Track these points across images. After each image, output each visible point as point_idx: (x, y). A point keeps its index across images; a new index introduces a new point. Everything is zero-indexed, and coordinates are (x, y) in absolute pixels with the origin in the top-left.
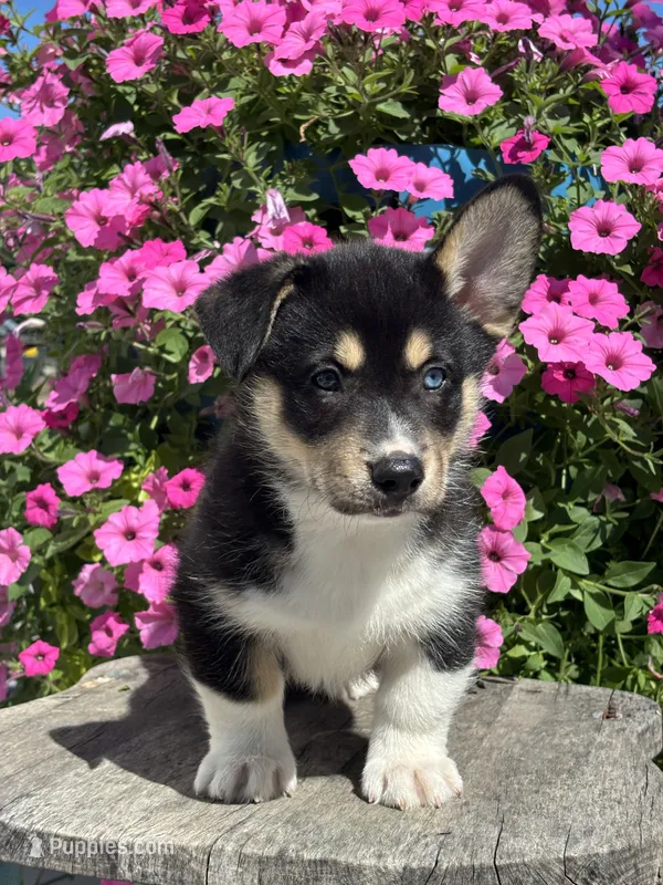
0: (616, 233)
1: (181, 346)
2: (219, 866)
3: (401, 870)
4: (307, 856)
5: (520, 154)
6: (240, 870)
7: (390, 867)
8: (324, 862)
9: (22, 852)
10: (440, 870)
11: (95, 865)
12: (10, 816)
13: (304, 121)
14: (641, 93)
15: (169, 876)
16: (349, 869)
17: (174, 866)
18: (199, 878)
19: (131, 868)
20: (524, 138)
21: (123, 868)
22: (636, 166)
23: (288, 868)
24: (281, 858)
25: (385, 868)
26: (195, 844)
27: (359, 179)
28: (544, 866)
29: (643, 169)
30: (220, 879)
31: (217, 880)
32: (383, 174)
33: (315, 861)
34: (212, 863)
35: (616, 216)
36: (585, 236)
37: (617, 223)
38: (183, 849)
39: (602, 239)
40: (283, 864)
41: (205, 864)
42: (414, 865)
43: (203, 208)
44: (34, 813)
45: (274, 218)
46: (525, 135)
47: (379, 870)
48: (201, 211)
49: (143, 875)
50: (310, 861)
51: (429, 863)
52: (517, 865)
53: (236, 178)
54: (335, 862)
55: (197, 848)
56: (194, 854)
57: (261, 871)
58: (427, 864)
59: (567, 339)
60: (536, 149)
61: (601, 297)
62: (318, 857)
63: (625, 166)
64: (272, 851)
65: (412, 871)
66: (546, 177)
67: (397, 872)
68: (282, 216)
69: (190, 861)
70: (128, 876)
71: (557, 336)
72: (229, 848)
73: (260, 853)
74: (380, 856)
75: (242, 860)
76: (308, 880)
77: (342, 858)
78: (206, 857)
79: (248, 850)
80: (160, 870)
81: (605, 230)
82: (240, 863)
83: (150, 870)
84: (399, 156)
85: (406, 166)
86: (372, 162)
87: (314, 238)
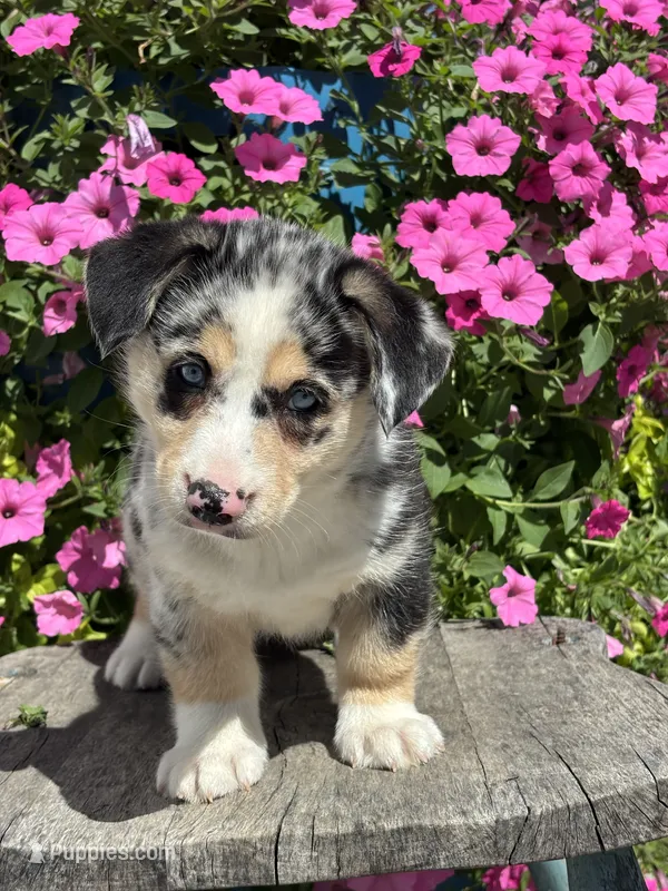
0: (497, 151)
1: (25, 301)
2: (290, 855)
3: (493, 824)
4: (389, 825)
5: (391, 68)
6: (315, 854)
7: (481, 822)
8: (408, 830)
9: (43, 879)
10: (535, 817)
11: (138, 879)
12: (18, 840)
13: (143, 42)
15: (231, 876)
16: (436, 832)
17: (236, 864)
18: (267, 871)
19: (183, 875)
20: (393, 50)
21: (174, 878)
22: (509, 75)
23: (368, 842)
24: (359, 833)
25: (476, 824)
26: (259, 834)
28: (638, 794)
29: (518, 77)
30: (292, 868)
31: (289, 871)
32: (246, 98)
33: (398, 830)
34: (281, 852)
35: (494, 131)
36: (465, 159)
37: (497, 139)
38: (245, 842)
39: (483, 158)
40: (364, 839)
41: (273, 854)
42: (506, 816)
43: (36, 143)
44: (44, 832)
45: (138, 147)
46: (395, 47)
47: (470, 828)
48: (35, 147)
49: (198, 880)
50: (392, 830)
51: (521, 811)
52: (612, 797)
53: (80, 106)
54: (420, 827)
55: (262, 839)
56: (259, 846)
57: (339, 851)
58: (520, 812)
59: (461, 265)
60: (408, 60)
61: (484, 216)
62: (400, 825)
63: (499, 77)
64: (347, 827)
65: (505, 823)
67: (489, 826)
68: (147, 145)
69: (254, 854)
70: (180, 884)
71: (449, 264)
72: (299, 832)
73: (335, 831)
74: (464, 813)
75: (315, 842)
76: (392, 852)
77: (426, 822)
78: (273, 847)
79: (321, 830)
80: (219, 870)
81: (483, 148)
82: (314, 846)
83: (207, 873)
84: (262, 76)
85: (271, 88)
86: (235, 85)
87: (182, 171)
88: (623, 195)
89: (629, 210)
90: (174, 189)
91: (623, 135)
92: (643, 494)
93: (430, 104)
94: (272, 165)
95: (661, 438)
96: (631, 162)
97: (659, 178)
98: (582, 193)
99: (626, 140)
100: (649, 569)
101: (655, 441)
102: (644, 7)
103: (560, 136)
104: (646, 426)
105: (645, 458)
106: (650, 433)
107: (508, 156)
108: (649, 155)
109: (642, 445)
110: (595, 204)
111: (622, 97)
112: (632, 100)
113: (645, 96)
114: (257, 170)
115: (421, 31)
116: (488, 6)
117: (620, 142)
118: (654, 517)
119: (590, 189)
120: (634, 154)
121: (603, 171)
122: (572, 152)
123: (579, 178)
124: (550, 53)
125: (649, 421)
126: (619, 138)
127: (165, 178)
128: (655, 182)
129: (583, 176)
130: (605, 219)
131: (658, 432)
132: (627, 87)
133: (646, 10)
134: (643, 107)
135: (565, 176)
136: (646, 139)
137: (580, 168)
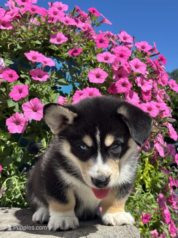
0: (102, 77)
5: (74, 54)
13: (9, 43)
14: (105, 43)
20: (75, 49)
22: (106, 58)
27: (28, 58)
29: (109, 59)
32: (34, 58)
35: (101, 72)
36: (93, 78)
37: (102, 74)
39: (97, 79)
60: (79, 52)
63: (104, 59)
66: (81, 61)
68: (3, 66)
81: (98, 76)
84: (39, 53)
85: (41, 56)
86: (32, 54)
87: (13, 74)
88: (137, 94)
89: (138, 98)
90: (10, 78)
91: (138, 78)
92: (147, 186)
93: (87, 67)
94: (40, 77)
95: (153, 171)
96: (139, 85)
97: (147, 90)
98: (124, 91)
99: (138, 79)
100: (142, 203)
101: (151, 172)
102: (147, 47)
103: (120, 76)
104: (148, 167)
105: (148, 176)
106: (150, 169)
107: (104, 78)
108: (145, 84)
109: (147, 172)
110: (128, 95)
111: (137, 67)
112: (139, 68)
113: (143, 67)
114: (35, 77)
115: (85, 47)
116: (104, 44)
117: (137, 80)
118: (149, 193)
119: (127, 90)
120: (140, 83)
121: (130, 86)
122: (122, 80)
123: (124, 87)
124: (119, 56)
125: (150, 165)
126: (137, 78)
127: (8, 76)
128: (146, 91)
129: (125, 87)
130: (131, 99)
131: (152, 169)
132: (138, 64)
133: (147, 48)
134: (142, 70)
135: (120, 86)
136: (144, 80)
137: (124, 85)
